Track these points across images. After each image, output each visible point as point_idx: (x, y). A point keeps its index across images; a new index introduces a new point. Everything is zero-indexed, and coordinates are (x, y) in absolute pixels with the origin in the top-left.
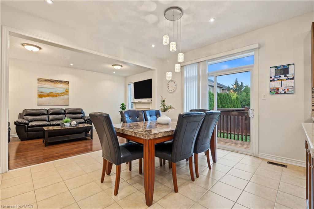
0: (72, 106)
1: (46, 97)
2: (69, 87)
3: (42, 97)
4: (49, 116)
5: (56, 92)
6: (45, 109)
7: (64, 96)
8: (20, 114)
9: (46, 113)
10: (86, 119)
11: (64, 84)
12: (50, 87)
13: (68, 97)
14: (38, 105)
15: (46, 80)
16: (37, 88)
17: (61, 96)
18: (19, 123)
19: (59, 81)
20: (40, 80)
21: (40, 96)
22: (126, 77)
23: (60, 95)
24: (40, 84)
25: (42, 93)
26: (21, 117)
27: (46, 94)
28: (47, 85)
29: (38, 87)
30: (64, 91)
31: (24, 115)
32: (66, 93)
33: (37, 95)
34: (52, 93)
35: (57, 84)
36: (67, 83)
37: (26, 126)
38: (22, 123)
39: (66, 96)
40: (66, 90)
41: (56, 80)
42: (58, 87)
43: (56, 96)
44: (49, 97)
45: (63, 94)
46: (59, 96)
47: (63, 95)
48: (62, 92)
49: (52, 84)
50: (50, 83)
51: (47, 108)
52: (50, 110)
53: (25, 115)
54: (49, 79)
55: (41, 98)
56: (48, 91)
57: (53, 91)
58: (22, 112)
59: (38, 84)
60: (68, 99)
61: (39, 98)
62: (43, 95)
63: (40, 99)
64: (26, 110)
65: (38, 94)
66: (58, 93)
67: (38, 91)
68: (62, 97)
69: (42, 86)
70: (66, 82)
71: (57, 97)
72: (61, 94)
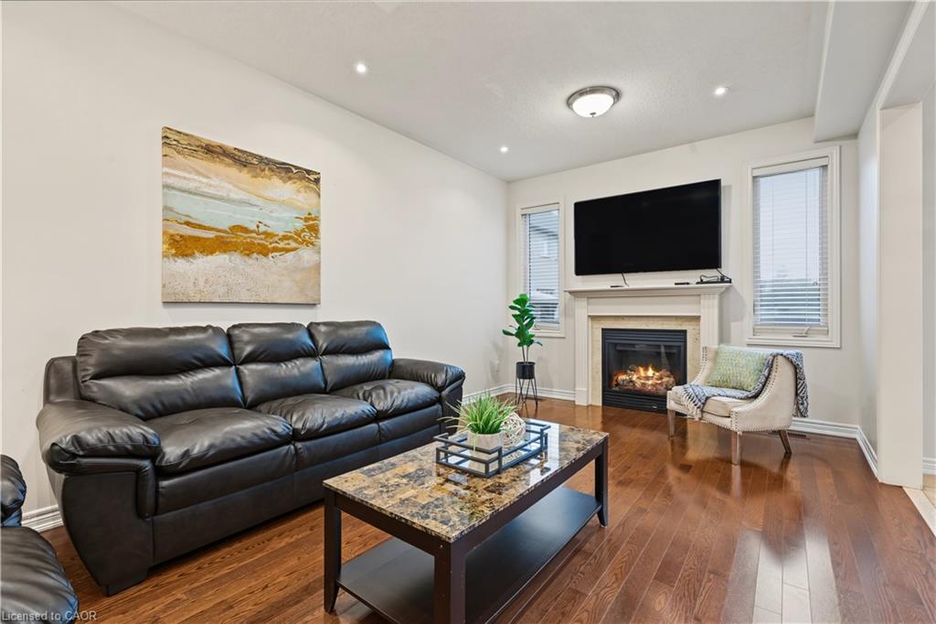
0: (337, 307)
1: (212, 253)
2: (319, 205)
3: (192, 255)
4: (241, 367)
5: (262, 228)
6: (209, 327)
7: (300, 252)
8: (52, 366)
9: (221, 349)
10: (440, 379)
11: (299, 184)
12: (233, 196)
13: (316, 257)
14: (166, 303)
15: (211, 151)
16: (160, 190)
17: (288, 251)
18: (93, 452)
19: (275, 163)
20: (173, 141)
21: (182, 245)
22: (509, 183)
23: (281, 245)
24: (175, 167)
25: (188, 223)
26: (61, 390)
27: (211, 235)
28: (215, 181)
29: (166, 186)
30: (300, 225)
31: (92, 370)
32: (307, 235)
33: (159, 237)
34: (246, 230)
35: (265, 181)
36: (309, 178)
37: (146, 464)
38: (122, 452)
39: (306, 254)
40: (306, 220)
41: (261, 159)
42: (272, 201)
43: (265, 252)
44: (226, 256)
45: (296, 240)
46: (275, 250)
47: (293, 245)
48: (290, 228)
49: (244, 175)
50: (233, 171)
51: (224, 319)
52: (236, 332)
53: (97, 377)
54: (230, 143)
55: (184, 255)
56: (221, 217)
57: (247, 218)
58: (73, 353)
59: (164, 165)
60: (317, 267)
61: (174, 255)
62: (198, 239)
63: (181, 264)
64: (96, 333)
65: (165, 233)
66: (269, 230)
67: (166, 208)
68: (290, 256)
69: (191, 185)
70: (309, 172)
71: (266, 255)
72: (285, 238)
